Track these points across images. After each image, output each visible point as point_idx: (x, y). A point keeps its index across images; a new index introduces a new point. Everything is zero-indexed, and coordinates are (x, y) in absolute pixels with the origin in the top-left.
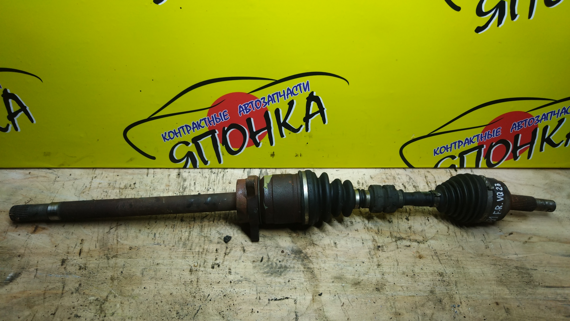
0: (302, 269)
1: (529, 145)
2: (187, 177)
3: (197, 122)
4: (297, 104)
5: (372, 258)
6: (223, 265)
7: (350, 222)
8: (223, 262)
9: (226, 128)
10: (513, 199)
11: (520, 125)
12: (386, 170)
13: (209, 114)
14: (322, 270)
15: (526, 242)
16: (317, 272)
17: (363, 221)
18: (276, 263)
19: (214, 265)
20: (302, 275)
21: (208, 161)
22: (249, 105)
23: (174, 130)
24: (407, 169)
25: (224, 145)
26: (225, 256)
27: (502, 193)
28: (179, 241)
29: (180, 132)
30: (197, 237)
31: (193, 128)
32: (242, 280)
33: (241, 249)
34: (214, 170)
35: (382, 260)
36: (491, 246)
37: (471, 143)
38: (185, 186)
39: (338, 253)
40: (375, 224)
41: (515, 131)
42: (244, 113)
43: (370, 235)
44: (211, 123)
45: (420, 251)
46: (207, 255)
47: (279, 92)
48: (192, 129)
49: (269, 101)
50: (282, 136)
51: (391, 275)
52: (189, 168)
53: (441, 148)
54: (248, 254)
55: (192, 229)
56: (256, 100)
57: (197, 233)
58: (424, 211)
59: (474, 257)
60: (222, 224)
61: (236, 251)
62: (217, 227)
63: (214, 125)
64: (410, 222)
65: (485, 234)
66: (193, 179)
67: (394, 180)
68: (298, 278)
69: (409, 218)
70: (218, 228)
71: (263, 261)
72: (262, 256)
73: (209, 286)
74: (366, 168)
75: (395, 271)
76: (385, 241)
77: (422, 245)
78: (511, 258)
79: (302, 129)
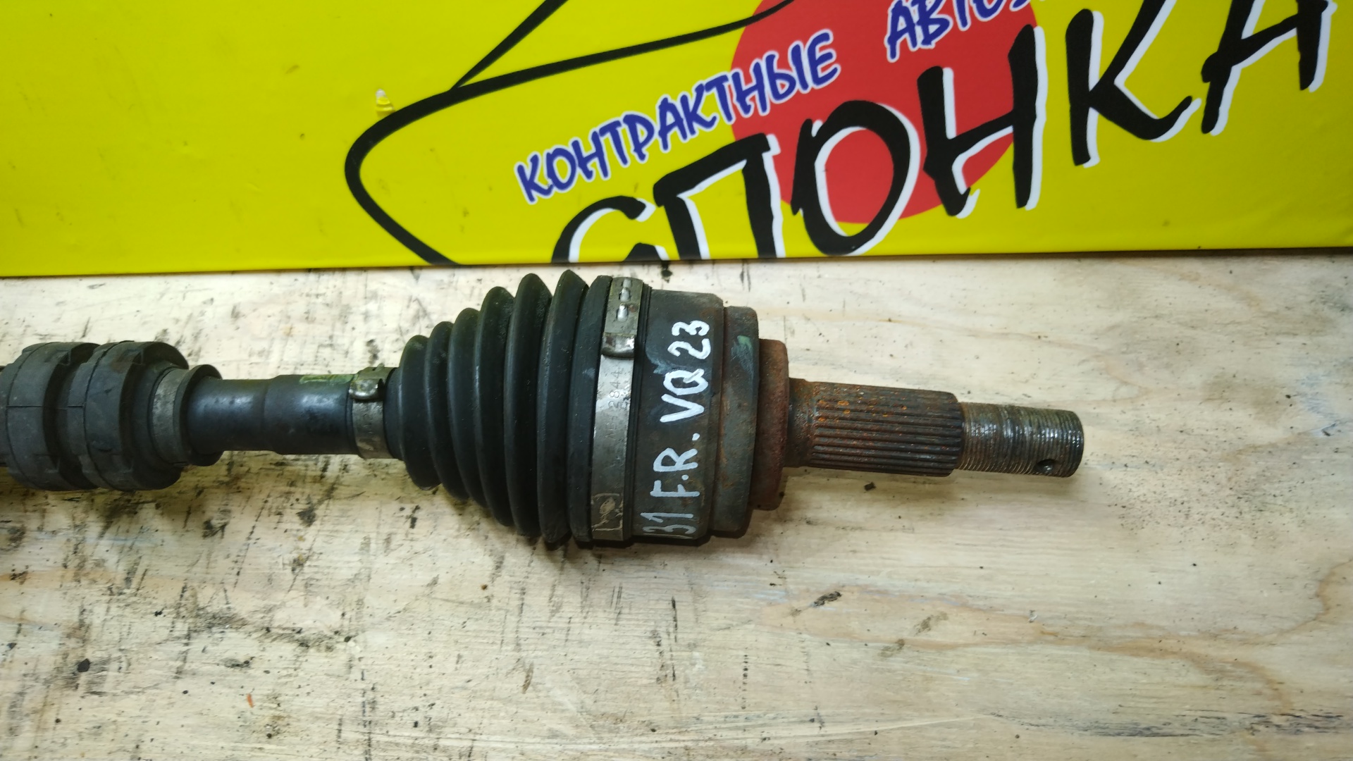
1: (1009, 130)
7: (14, 529)
10: (819, 408)
11: (934, 16)
12: (325, 278)
15: (901, 643)
17: (79, 528)
24: (422, 272)
27: (701, 372)
35: (58, 746)
36: (695, 668)
37: (696, 126)
40: (129, 544)
41: (912, 49)
43: (73, 599)
45: (287, 693)
53: (550, 158)
59: (571, 731)
64: (312, 530)
65: (684, 600)
67: (338, 325)
69: (319, 512)
74: (233, 272)
76: (133, 635)
77: (316, 660)
78: (782, 742)
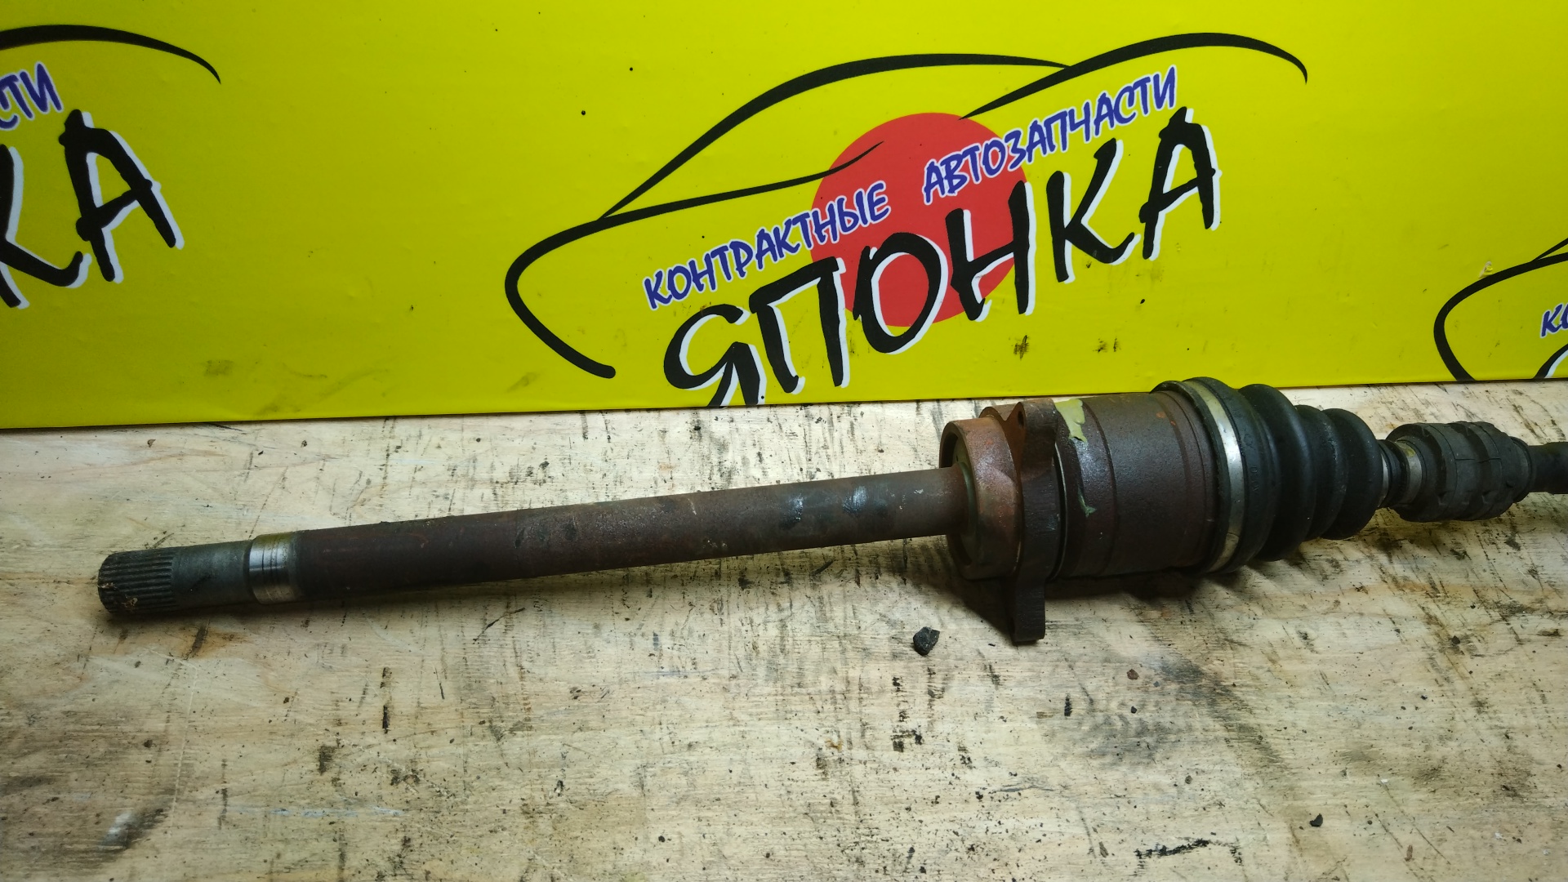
0: (1222, 733)
2: (727, 437)
3: (776, 231)
4: (1128, 155)
5: (1447, 679)
6: (934, 734)
7: (1327, 560)
8: (931, 723)
9: (873, 251)
13: (820, 201)
14: (1292, 731)
16: (1277, 741)
17: (1371, 557)
18: (1121, 717)
19: (902, 736)
20: (1230, 756)
21: (797, 377)
22: (964, 160)
23: (692, 264)
24: (1448, 387)
25: (860, 317)
26: (930, 701)
28: (749, 659)
29: (710, 271)
30: (813, 638)
31: (759, 257)
32: (1018, 787)
33: (982, 673)
34: (813, 410)
35: (1484, 688)
38: (728, 464)
39: (1329, 670)
40: (1414, 566)
42: (943, 193)
43: (1409, 601)
44: (824, 234)
46: (864, 703)
47: (1072, 112)
48: (754, 258)
49: (1032, 145)
50: (1062, 274)
51: (1535, 735)
52: (729, 407)
54: (1010, 690)
55: (786, 613)
56: (989, 142)
57: (808, 625)
58: (1555, 514)
60: (891, 589)
61: (966, 681)
62: (876, 601)
63: (835, 239)
64: (1524, 552)
66: (749, 442)
68: (1218, 767)
70: (881, 605)
71: (1075, 710)
72: (1064, 696)
73: (904, 815)
75: (1544, 723)
76: (1469, 621)
79: (1131, 246)
